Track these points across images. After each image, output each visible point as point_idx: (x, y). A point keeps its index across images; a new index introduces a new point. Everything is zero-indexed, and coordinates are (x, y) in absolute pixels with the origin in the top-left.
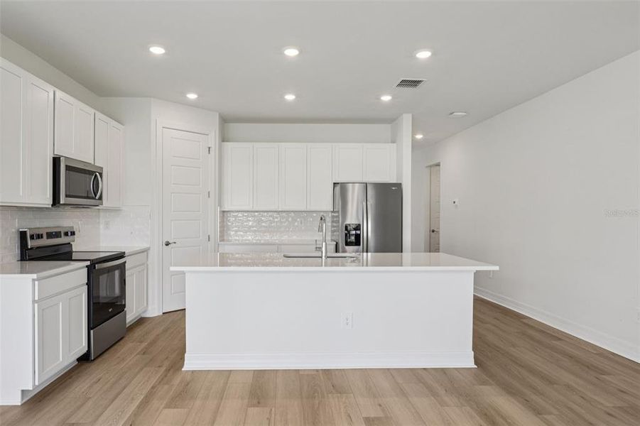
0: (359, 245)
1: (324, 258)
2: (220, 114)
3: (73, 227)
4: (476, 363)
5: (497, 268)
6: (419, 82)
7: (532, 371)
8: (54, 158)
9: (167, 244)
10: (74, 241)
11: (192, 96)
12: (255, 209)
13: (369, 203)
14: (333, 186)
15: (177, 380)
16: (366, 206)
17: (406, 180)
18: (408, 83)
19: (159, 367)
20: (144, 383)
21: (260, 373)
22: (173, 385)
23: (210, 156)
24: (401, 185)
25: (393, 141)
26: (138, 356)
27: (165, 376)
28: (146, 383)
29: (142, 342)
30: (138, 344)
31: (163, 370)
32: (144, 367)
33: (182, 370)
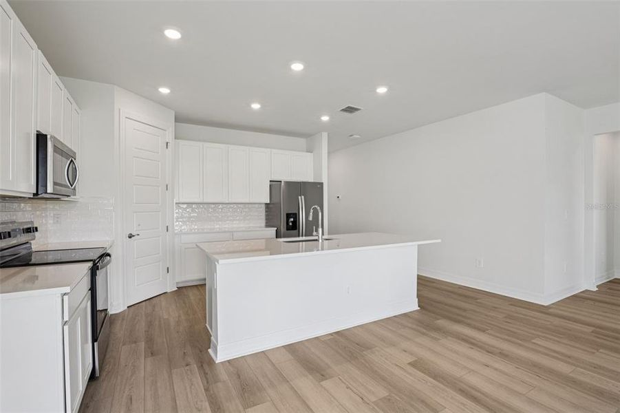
0: (296, 229)
1: (320, 241)
2: (176, 113)
3: (32, 222)
4: (419, 306)
5: (439, 241)
6: (357, 110)
7: (451, 306)
8: (37, 134)
9: (131, 236)
10: (34, 239)
11: (164, 91)
12: (205, 201)
13: (303, 197)
14: (269, 183)
15: (223, 376)
16: (302, 199)
17: (325, 180)
18: (350, 110)
19: (187, 365)
20: (191, 388)
21: (291, 348)
22: (224, 382)
23: (167, 150)
24: (322, 183)
25: (309, 151)
26: (149, 360)
27: (206, 374)
28: (193, 387)
29: (135, 342)
30: (134, 345)
31: (195, 367)
32: (171, 370)
33: (217, 362)
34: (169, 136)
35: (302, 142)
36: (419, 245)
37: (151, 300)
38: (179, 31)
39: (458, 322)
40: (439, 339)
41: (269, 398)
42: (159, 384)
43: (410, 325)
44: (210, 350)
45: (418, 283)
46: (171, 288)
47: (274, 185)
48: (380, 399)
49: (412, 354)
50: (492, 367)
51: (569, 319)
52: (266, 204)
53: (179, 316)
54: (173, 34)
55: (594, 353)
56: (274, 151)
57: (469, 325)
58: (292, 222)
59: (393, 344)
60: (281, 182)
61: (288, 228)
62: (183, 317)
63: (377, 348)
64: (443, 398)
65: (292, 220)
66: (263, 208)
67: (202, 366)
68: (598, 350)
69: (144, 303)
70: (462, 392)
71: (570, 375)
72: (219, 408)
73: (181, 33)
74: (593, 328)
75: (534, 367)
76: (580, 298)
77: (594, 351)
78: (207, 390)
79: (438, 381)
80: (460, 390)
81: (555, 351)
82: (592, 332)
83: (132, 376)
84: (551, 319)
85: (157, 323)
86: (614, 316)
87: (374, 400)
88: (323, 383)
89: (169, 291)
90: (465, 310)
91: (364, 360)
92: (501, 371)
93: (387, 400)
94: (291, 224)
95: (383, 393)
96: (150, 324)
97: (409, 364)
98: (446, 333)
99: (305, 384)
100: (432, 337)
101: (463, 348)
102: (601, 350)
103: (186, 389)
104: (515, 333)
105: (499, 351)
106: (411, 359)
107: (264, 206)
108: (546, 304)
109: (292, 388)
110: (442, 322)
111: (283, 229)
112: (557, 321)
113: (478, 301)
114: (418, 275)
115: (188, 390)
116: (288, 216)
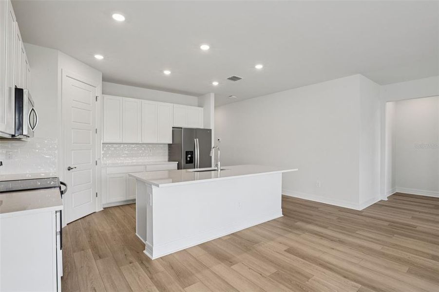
0: (193, 163)
1: (219, 171)
4: (283, 214)
5: (297, 169)
8: (16, 88)
9: (69, 169)
11: (99, 57)
12: (124, 142)
13: (197, 139)
14: (172, 129)
15: (160, 268)
16: (197, 141)
17: (212, 127)
18: (234, 79)
19: (131, 263)
20: (139, 278)
21: (204, 246)
22: (163, 272)
23: (96, 102)
24: (211, 130)
25: (200, 106)
26: (99, 261)
27: (147, 268)
28: (140, 277)
29: (83, 250)
30: (82, 252)
31: (137, 264)
32: (119, 267)
33: (153, 259)
34: (98, 91)
35: (195, 99)
36: (283, 173)
37: (85, 218)
38: (123, 15)
39: (310, 223)
40: (300, 235)
41: (198, 280)
42: (113, 278)
43: (279, 226)
44: (144, 251)
45: (282, 200)
46: (99, 209)
47: (176, 131)
48: (273, 274)
49: (285, 245)
50: (336, 249)
51: (375, 218)
52: (169, 144)
53: (112, 229)
54: (119, 18)
55: (391, 237)
56: (175, 105)
57: (317, 225)
58: (189, 157)
59: (272, 239)
60: (181, 128)
61: (187, 162)
62: (115, 230)
63: (262, 242)
64: (311, 269)
65: (190, 156)
66: (167, 148)
67: (142, 262)
68: (393, 235)
69: (79, 221)
70: (321, 265)
71: (381, 250)
72: (165, 290)
73: (125, 17)
74: (389, 223)
75: (360, 247)
76: (379, 205)
77: (391, 236)
78: (151, 278)
79: (306, 260)
80: (320, 264)
81: (370, 238)
82: (389, 225)
83: (89, 274)
84: (364, 218)
85: (96, 235)
86: (398, 215)
87: (269, 274)
88: (232, 267)
89: (97, 211)
90: (311, 215)
91: (256, 250)
92: (341, 252)
93: (277, 274)
94: (189, 159)
95: (273, 270)
96: (90, 236)
97: (285, 251)
98: (304, 231)
99: (220, 268)
100: (296, 234)
101: (317, 239)
102: (395, 235)
103: (135, 279)
104: (345, 228)
105: (338, 240)
106: (285, 248)
107: (167, 146)
108: (360, 209)
109: (212, 272)
110: (299, 224)
111: (183, 162)
112: (368, 220)
113: (319, 209)
114: (282, 195)
115: (137, 279)
116: (187, 153)
